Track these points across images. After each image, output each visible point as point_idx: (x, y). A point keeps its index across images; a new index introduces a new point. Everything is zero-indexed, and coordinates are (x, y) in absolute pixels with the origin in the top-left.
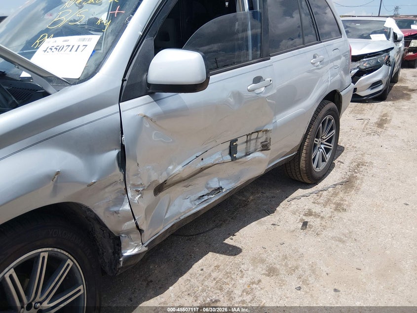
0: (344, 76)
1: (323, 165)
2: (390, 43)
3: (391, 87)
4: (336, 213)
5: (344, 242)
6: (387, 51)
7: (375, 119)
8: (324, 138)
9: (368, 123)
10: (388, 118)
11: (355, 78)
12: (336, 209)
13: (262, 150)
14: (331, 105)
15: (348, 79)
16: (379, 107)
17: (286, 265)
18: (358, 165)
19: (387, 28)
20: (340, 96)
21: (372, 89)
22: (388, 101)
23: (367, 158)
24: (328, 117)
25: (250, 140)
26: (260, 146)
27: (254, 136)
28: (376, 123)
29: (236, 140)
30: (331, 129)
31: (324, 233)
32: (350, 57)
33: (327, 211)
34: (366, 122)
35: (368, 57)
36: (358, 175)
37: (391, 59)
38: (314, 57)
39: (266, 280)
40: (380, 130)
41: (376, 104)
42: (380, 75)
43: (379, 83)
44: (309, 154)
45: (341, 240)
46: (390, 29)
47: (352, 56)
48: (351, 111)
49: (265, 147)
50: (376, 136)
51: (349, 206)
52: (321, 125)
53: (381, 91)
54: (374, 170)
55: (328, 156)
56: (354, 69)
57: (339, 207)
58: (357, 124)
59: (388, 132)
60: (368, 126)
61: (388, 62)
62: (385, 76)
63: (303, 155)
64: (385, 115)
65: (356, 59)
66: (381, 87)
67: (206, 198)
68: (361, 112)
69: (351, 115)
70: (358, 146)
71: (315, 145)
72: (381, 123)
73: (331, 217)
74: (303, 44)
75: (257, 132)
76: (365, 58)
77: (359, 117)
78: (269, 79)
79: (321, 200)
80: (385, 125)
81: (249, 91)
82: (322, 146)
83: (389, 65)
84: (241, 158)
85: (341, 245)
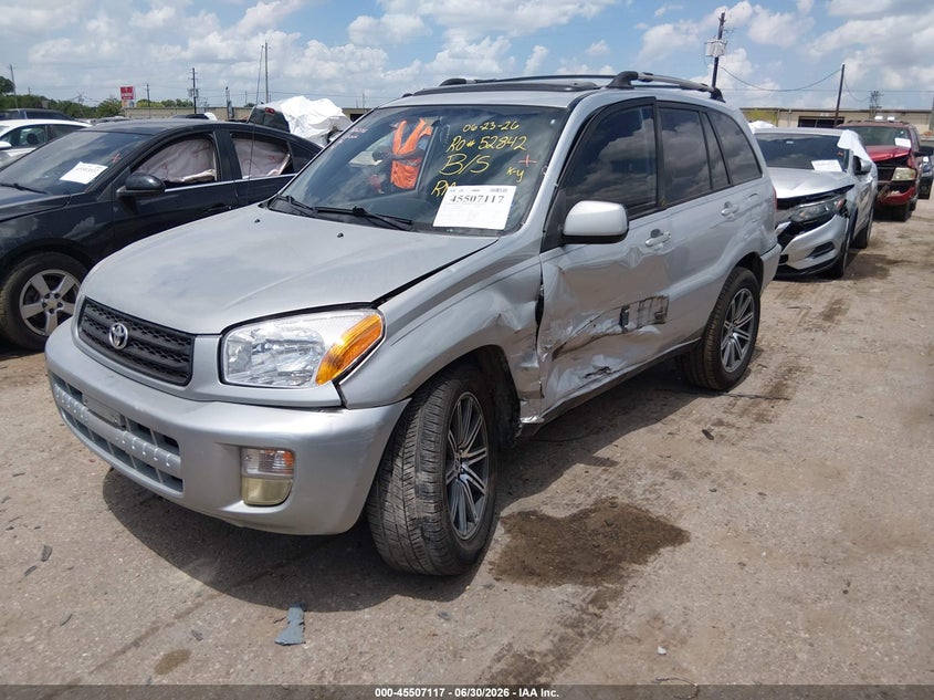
0: (765, 233)
1: (736, 365)
2: (849, 177)
3: (851, 257)
4: (757, 424)
5: (768, 452)
6: (842, 191)
7: (819, 308)
8: (738, 322)
9: (807, 313)
10: (843, 307)
11: (784, 238)
12: (757, 420)
13: (655, 324)
14: (747, 273)
15: (772, 237)
16: (829, 290)
17: (695, 471)
18: (790, 371)
19: (842, 150)
20: (760, 262)
21: (817, 256)
22: (845, 280)
23: (804, 362)
24: (743, 291)
25: (643, 309)
26: (653, 318)
27: (647, 304)
28: (821, 314)
29: (628, 307)
30: (748, 311)
31: (741, 443)
32: (775, 202)
33: (745, 422)
34: (803, 313)
35: (808, 202)
36: (789, 382)
37: (849, 206)
38: (726, 205)
39: (670, 483)
40: (827, 324)
41: (822, 285)
42: (829, 231)
43: (828, 246)
44: (717, 343)
45: (764, 451)
46: (848, 151)
47: (779, 200)
48: (779, 295)
49: (659, 319)
50: (821, 333)
51: (776, 416)
52: (733, 301)
53: (831, 260)
54: (815, 376)
55: (744, 351)
56: (784, 222)
57: (761, 418)
58: (788, 315)
59: (841, 327)
60: (807, 319)
61: (843, 211)
62: (838, 236)
63: (709, 343)
64: (839, 302)
65: (784, 204)
66: (832, 254)
67: (593, 377)
68: (796, 296)
69: (779, 301)
70: (790, 345)
71: (726, 331)
72: (831, 314)
73: (750, 428)
74: (711, 188)
75: (651, 298)
76: (803, 203)
77: (793, 303)
78: (667, 233)
79: (736, 410)
80: (837, 318)
81: (647, 246)
82: (735, 335)
83: (846, 216)
84: (632, 330)
85: (765, 455)
